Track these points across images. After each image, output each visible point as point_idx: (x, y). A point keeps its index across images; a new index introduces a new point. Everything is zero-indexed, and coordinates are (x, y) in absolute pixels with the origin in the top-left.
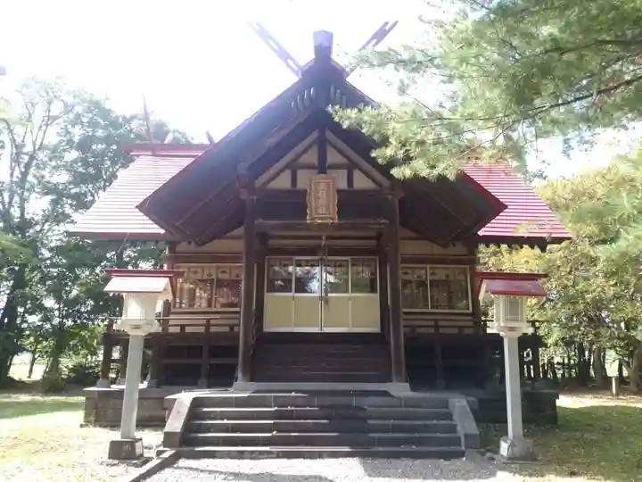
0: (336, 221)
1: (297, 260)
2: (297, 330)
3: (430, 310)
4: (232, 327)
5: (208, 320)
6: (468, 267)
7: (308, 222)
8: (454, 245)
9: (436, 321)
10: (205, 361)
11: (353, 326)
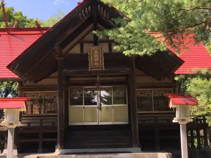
0: (103, 69)
1: (85, 88)
2: (86, 124)
3: (154, 112)
4: (53, 123)
5: (41, 120)
6: (172, 89)
7: (90, 70)
8: (164, 78)
9: (156, 117)
10: (40, 140)
11: (114, 121)
